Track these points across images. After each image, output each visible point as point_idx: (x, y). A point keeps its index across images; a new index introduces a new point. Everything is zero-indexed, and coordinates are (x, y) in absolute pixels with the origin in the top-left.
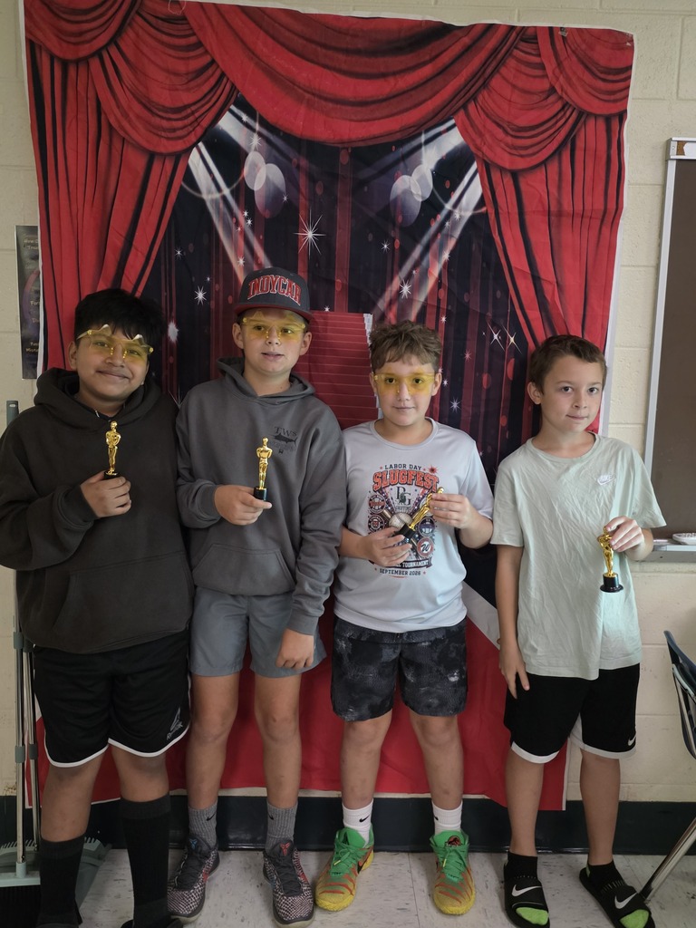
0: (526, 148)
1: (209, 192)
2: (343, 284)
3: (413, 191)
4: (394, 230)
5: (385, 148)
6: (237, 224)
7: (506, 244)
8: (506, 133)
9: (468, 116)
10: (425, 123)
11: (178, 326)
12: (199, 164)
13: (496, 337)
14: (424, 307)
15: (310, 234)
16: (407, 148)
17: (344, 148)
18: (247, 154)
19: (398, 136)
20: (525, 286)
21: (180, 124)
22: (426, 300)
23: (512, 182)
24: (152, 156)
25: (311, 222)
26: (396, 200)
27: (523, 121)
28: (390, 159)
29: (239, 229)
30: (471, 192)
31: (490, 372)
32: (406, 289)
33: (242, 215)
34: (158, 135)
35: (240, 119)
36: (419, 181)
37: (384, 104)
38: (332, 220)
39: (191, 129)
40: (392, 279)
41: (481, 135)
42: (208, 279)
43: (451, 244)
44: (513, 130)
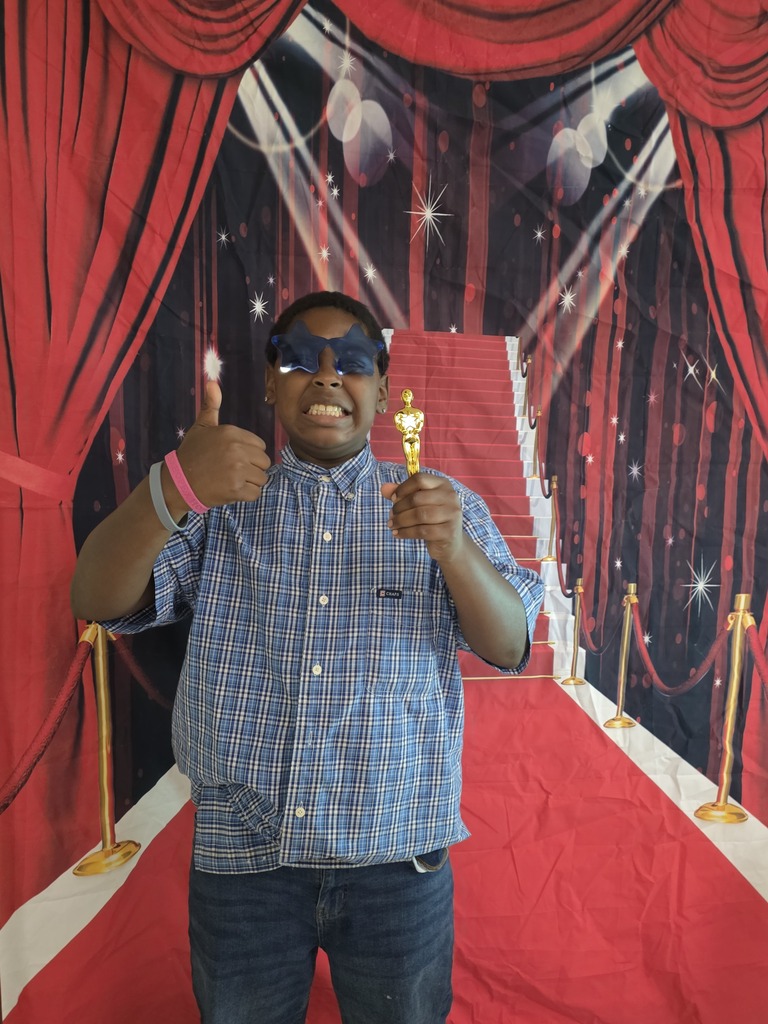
0: (734, 97)
1: (272, 141)
2: (477, 291)
3: (581, 153)
4: (551, 210)
5: (541, 86)
6: (317, 194)
7: (705, 234)
8: (705, 73)
9: (652, 46)
10: (595, 52)
11: (222, 354)
12: (255, 93)
13: (691, 370)
14: (593, 328)
15: (428, 214)
16: (571, 87)
17: (479, 82)
18: (332, 84)
19: (557, 69)
20: (730, 297)
21: (223, 28)
22: (597, 315)
23: (716, 145)
24: (179, 78)
25: (431, 193)
26: (555, 164)
27: (726, 59)
28: (546, 102)
29: (320, 203)
30: (660, 158)
31: (683, 421)
32: (568, 300)
33: (324, 180)
34: (189, 45)
35: (320, 27)
36: (588, 137)
37: (535, 20)
38: (461, 191)
39: (243, 38)
40: (548, 284)
41: (674, 75)
42: (271, 280)
43: (631, 233)
44: (714, 71)
